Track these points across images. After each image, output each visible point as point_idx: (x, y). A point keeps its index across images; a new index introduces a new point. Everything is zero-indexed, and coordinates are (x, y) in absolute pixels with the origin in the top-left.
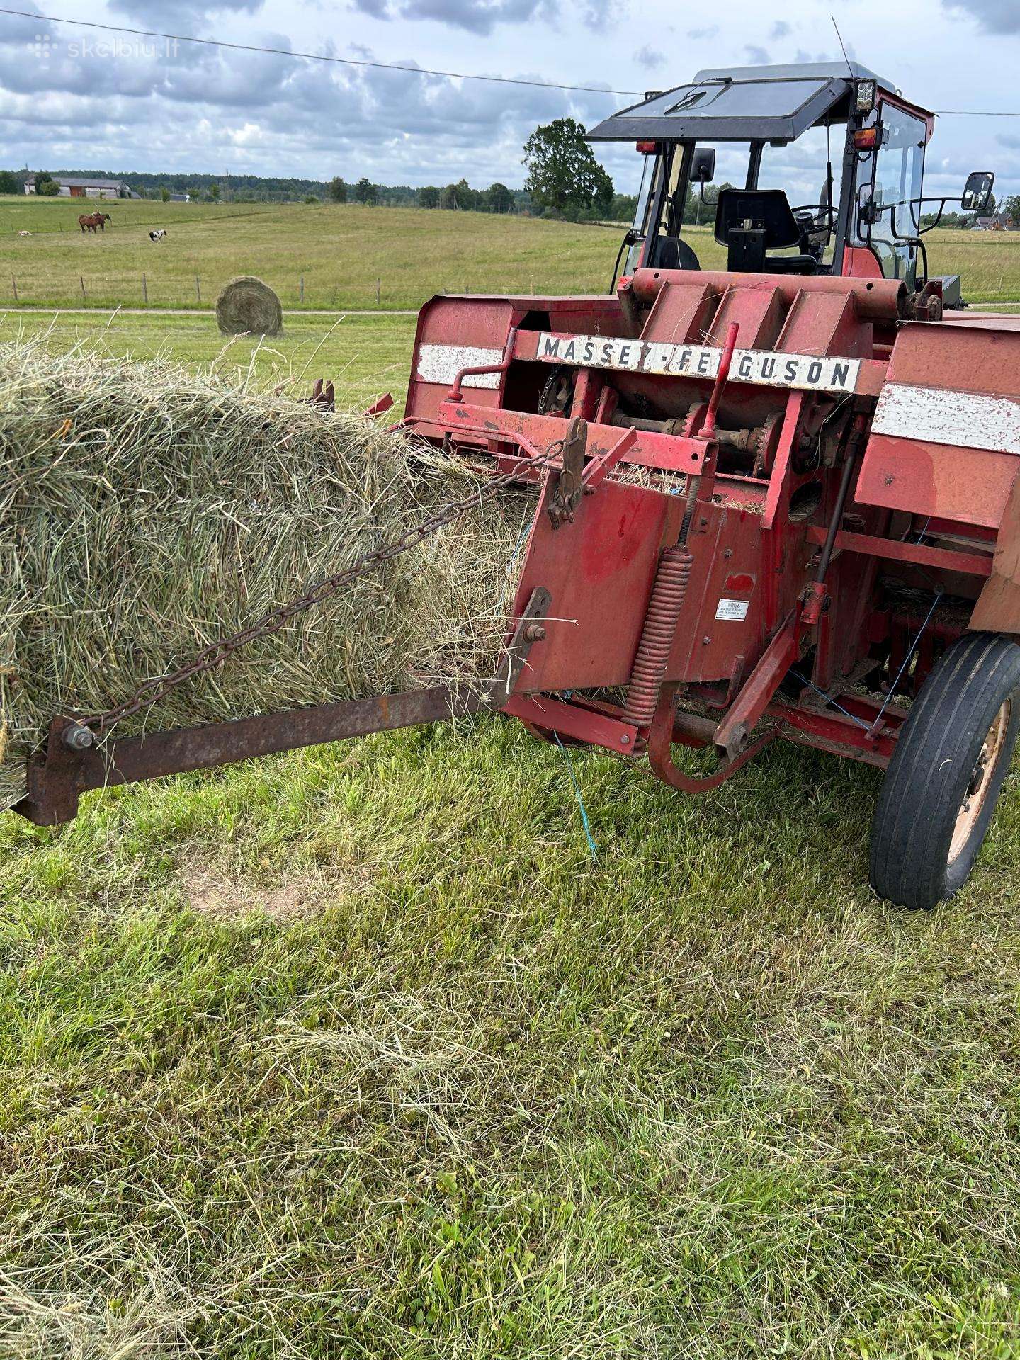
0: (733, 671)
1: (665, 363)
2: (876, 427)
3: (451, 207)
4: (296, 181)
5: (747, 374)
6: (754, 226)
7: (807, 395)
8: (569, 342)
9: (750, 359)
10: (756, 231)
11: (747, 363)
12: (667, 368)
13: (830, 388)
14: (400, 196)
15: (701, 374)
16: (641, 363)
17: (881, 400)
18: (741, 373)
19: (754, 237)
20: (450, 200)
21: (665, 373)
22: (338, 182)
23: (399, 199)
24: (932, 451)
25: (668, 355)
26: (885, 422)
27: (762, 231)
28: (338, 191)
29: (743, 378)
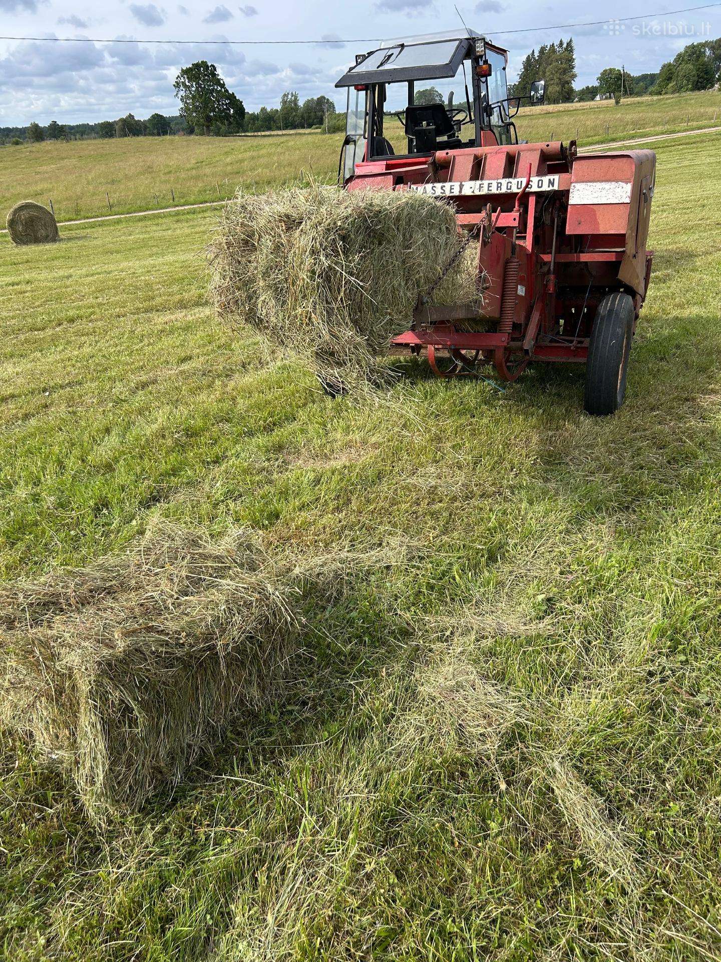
0: (523, 319)
1: (472, 190)
2: (571, 202)
3: (125, 136)
5: (510, 189)
6: (428, 125)
7: (539, 195)
8: (423, 187)
9: (509, 182)
10: (430, 127)
11: (509, 184)
13: (548, 189)
14: (83, 131)
15: (489, 192)
16: (460, 192)
17: (571, 190)
18: (507, 189)
19: (430, 131)
20: (123, 130)
21: (472, 194)
22: (35, 126)
23: (82, 134)
24: (594, 207)
25: (472, 187)
26: (575, 198)
27: (433, 127)
29: (509, 191)
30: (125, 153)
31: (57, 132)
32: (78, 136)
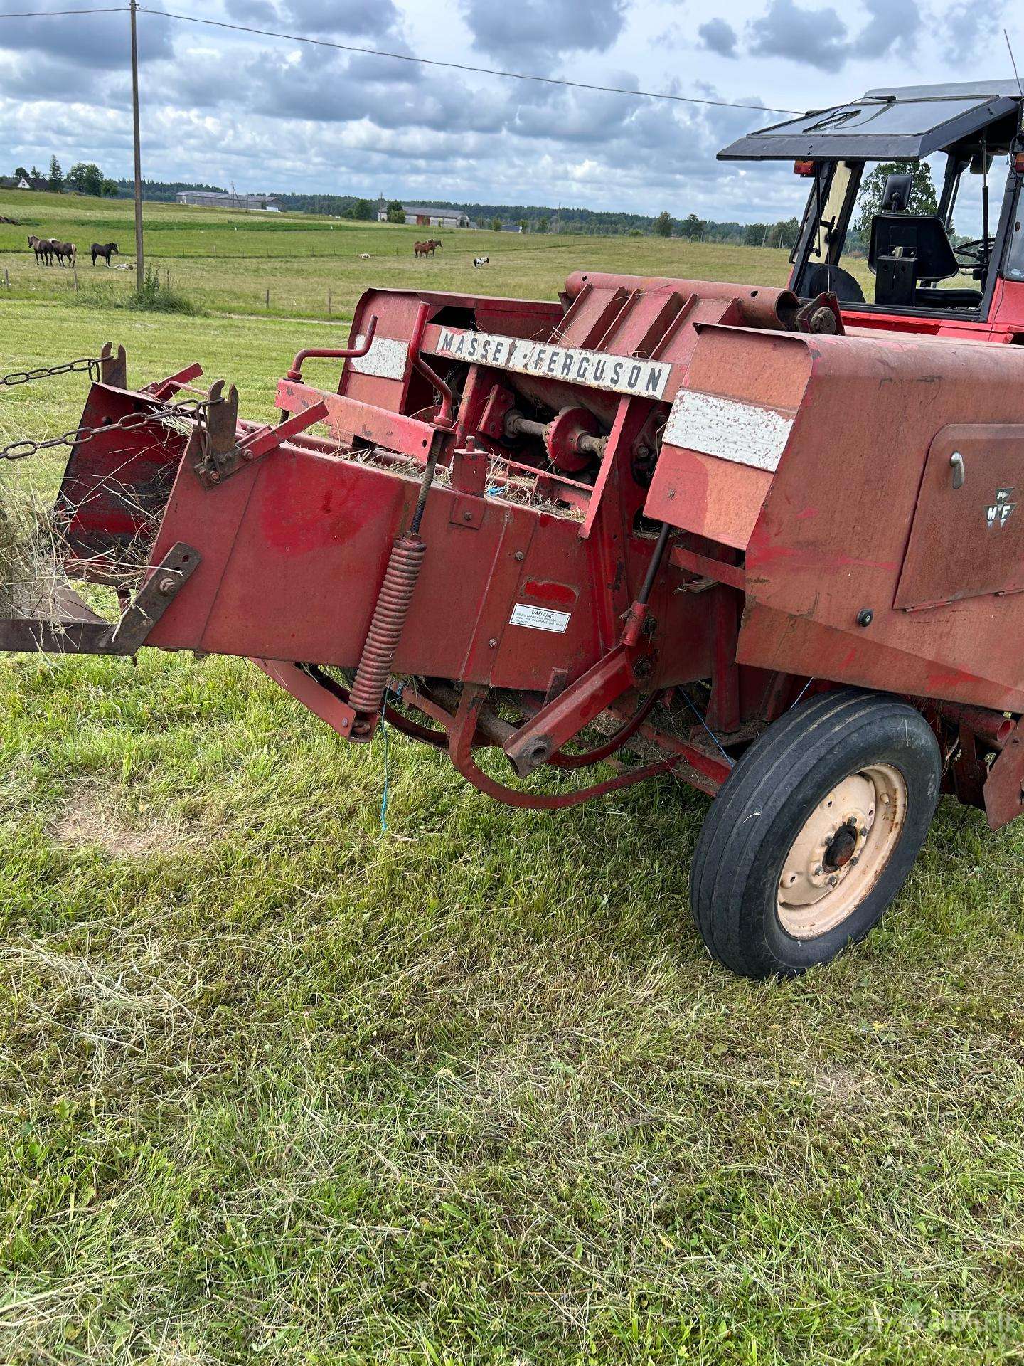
0: (550, 684)
1: (525, 361)
2: (668, 437)
3: (776, 245)
4: (625, 216)
5: (583, 376)
6: (906, 254)
8: (460, 337)
9: (586, 360)
10: (906, 259)
11: (585, 365)
12: (525, 366)
13: (644, 394)
14: (726, 232)
15: (550, 374)
16: (508, 361)
17: (674, 407)
18: (579, 375)
19: (903, 266)
20: (776, 238)
21: (524, 371)
22: (666, 216)
23: (725, 235)
24: (710, 465)
25: (528, 354)
26: (675, 432)
27: (913, 260)
28: (665, 226)
29: (579, 379)
30: (755, 267)
31: (694, 229)
32: (718, 238)
